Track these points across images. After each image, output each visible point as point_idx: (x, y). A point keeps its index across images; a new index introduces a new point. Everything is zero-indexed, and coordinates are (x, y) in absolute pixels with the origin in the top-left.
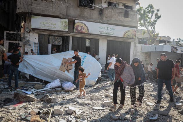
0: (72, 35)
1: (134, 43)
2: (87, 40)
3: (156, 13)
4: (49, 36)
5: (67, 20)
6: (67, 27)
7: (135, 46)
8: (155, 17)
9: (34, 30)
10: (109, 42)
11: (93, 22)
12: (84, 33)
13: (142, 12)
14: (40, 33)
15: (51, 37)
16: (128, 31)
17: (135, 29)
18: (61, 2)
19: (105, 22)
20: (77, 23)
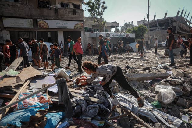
0: (37, 30)
1: (83, 32)
2: (48, 32)
3: (103, 5)
4: (19, 32)
5: (32, 20)
6: (33, 25)
7: (84, 34)
8: (102, 8)
9: (5, 28)
10: (65, 33)
11: (51, 19)
12: (46, 28)
13: (91, 4)
14: (10, 30)
15: (20, 33)
16: (78, 24)
17: (82, 22)
18: (25, 6)
19: (60, 19)
20: (39, 21)
